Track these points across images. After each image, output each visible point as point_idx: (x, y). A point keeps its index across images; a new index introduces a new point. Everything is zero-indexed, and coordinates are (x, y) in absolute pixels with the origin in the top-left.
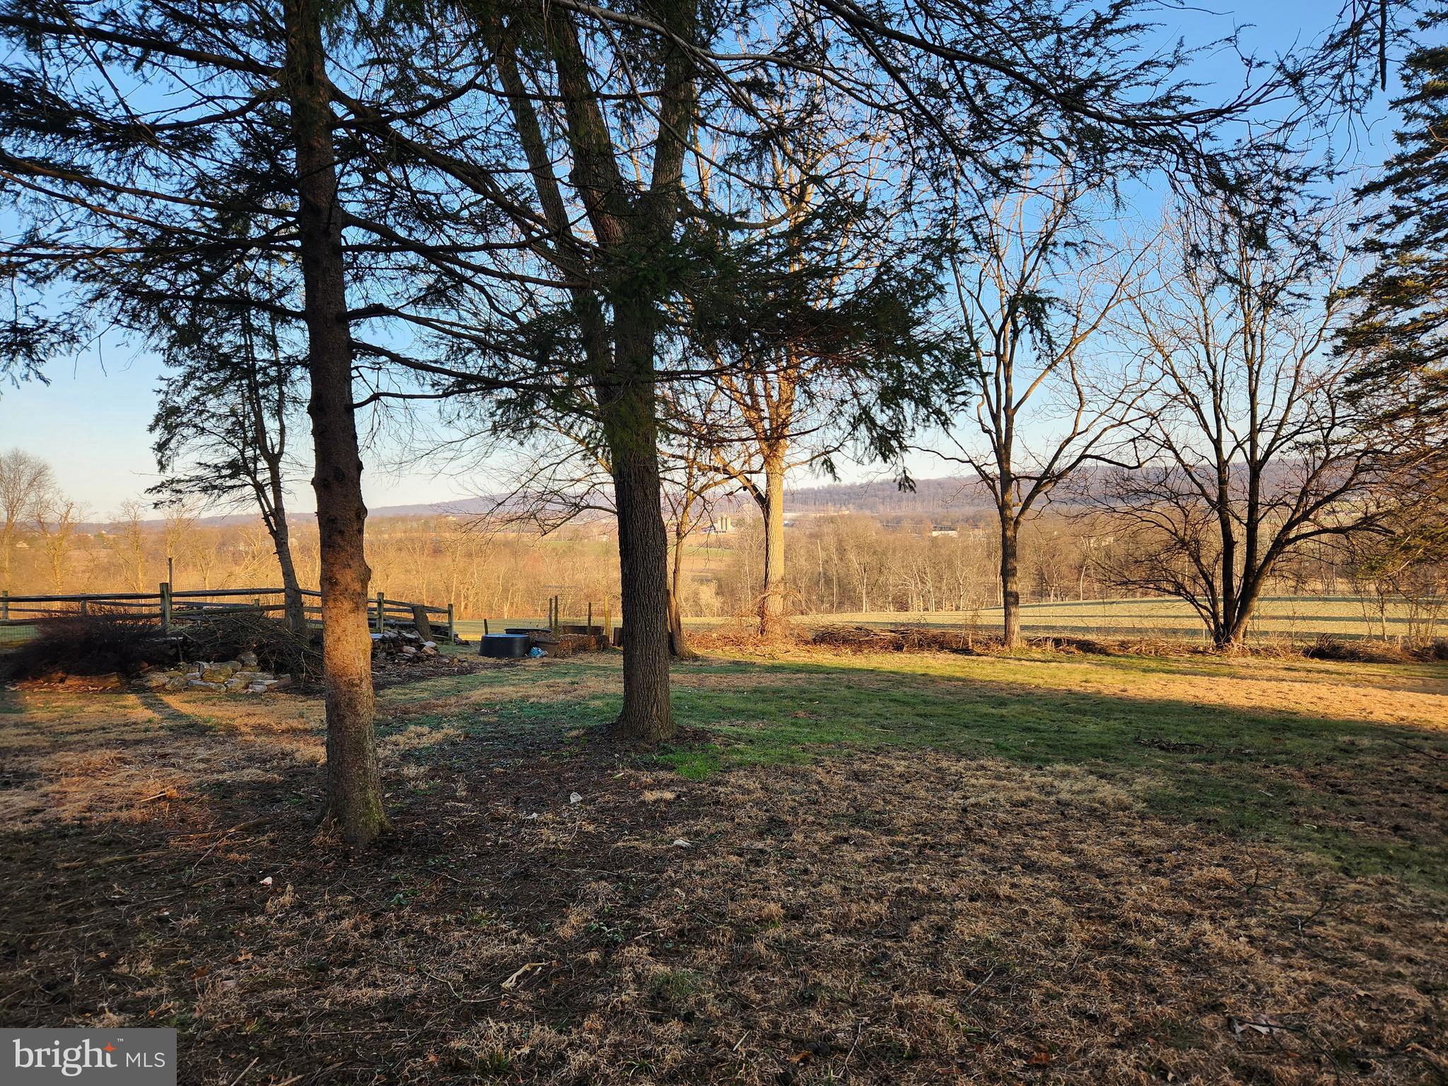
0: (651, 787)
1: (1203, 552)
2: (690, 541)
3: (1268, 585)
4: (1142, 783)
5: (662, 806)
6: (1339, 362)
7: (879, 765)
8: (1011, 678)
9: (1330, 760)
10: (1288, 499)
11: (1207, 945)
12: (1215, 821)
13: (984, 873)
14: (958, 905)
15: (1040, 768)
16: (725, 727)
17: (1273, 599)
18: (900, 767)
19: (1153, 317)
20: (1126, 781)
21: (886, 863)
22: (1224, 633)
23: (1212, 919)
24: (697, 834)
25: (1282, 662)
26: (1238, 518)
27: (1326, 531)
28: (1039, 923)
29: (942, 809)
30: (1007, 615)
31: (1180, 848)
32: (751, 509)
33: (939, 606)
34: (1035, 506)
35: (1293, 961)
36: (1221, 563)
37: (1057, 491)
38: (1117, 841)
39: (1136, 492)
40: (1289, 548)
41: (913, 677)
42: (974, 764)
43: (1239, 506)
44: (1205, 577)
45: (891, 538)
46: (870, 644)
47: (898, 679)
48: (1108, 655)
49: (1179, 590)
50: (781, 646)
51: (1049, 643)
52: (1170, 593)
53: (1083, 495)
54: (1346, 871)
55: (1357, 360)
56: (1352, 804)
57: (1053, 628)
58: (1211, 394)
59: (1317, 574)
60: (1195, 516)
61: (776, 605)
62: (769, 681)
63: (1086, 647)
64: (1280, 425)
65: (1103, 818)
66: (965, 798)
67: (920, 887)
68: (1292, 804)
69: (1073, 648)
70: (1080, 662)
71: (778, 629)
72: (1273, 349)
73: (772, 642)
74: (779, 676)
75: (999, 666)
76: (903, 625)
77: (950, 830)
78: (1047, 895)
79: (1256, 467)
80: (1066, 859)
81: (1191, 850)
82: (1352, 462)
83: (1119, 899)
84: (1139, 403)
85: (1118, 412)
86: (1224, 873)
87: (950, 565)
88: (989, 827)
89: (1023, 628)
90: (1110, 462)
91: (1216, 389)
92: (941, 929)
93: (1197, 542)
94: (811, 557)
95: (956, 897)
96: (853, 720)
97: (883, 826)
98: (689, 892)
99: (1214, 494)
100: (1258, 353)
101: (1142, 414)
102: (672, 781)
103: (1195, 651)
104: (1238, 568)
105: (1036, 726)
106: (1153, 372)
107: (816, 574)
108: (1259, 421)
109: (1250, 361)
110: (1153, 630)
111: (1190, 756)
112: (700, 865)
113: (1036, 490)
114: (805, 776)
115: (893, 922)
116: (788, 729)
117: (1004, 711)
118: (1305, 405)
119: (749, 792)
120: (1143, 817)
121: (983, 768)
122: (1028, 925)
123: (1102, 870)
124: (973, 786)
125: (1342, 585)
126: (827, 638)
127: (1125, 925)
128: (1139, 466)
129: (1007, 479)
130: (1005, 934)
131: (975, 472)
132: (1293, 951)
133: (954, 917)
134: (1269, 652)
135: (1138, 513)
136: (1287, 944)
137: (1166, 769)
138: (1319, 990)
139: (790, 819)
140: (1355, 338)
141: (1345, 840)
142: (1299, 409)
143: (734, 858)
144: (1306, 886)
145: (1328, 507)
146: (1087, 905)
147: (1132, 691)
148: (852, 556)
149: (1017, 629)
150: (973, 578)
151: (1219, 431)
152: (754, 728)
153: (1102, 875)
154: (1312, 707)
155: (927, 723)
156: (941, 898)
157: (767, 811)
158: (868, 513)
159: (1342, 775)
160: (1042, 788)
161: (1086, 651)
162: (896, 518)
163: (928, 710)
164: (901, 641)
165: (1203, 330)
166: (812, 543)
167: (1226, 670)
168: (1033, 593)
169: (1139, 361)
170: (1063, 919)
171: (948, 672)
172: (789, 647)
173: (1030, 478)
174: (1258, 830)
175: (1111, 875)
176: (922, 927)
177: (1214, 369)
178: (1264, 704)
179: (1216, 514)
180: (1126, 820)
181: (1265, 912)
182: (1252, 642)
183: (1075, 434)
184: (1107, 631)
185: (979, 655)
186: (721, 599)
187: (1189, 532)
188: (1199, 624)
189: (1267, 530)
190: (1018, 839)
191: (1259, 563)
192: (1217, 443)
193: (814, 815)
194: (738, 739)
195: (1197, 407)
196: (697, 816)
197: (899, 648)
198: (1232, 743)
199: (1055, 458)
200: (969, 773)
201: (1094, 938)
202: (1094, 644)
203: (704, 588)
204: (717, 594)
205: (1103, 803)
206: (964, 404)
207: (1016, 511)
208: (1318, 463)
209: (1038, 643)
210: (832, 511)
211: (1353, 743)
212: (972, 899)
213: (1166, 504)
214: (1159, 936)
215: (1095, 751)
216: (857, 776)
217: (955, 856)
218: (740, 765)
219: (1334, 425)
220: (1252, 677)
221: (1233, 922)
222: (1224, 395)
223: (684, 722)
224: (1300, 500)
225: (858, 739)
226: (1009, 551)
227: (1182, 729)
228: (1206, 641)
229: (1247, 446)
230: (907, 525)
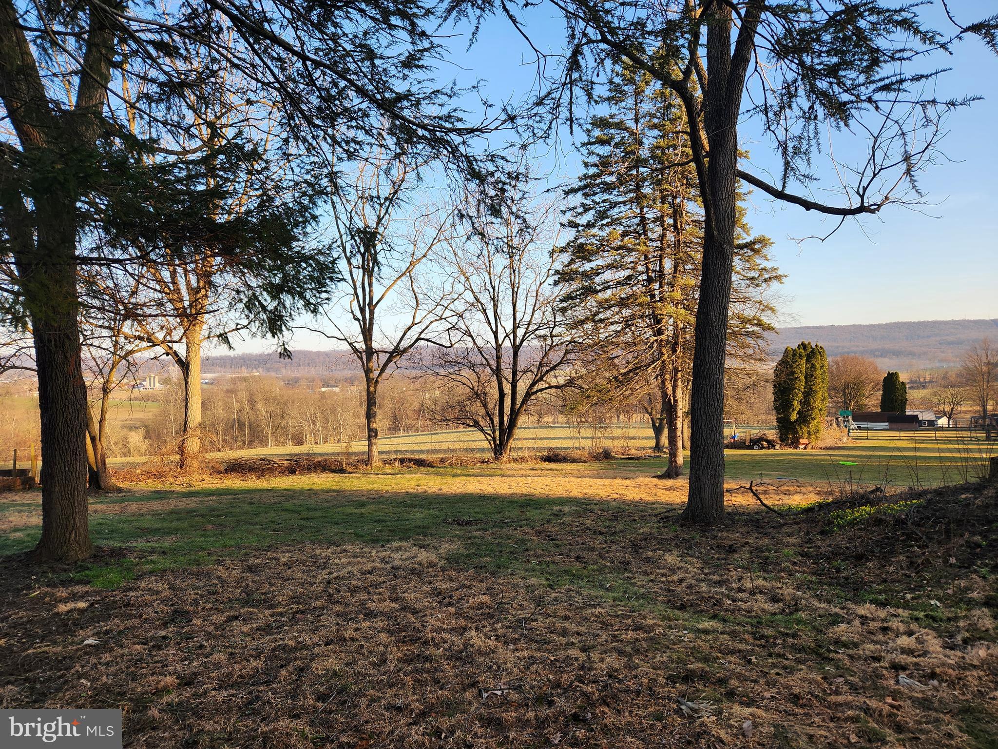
0: (65, 601)
1: (488, 401)
2: (116, 396)
3: (522, 420)
4: (445, 548)
5: (76, 615)
6: (557, 289)
7: (269, 559)
8: (370, 487)
9: (548, 521)
10: (532, 368)
11: (472, 646)
12: (485, 566)
13: (338, 624)
14: (317, 650)
15: (383, 546)
16: (141, 544)
17: (525, 428)
18: (284, 558)
19: (460, 253)
20: (435, 548)
21: (267, 629)
22: (499, 449)
23: (477, 629)
24: (107, 632)
25: (529, 465)
26: (507, 380)
27: (551, 387)
28: (371, 652)
29: (312, 584)
30: (370, 445)
31: (464, 586)
32: (175, 371)
33: (325, 440)
34: (388, 371)
35: (519, 646)
36: (497, 407)
37: (402, 361)
38: (426, 588)
39: (451, 362)
40: (533, 397)
41: (302, 492)
42: (339, 549)
43: (507, 373)
44: (489, 416)
45: (291, 392)
46: (271, 470)
47: (290, 494)
48: (433, 467)
49: (476, 424)
50: (198, 476)
51: (397, 462)
52: (471, 426)
53: (418, 364)
54: (551, 586)
55: (564, 289)
56: (557, 546)
57: (400, 452)
58: (492, 303)
59: (548, 412)
60: (483, 378)
61: (193, 445)
62: (183, 504)
63: (420, 463)
64: (529, 325)
65: (419, 574)
66: (330, 573)
67: (290, 642)
68: (527, 550)
69: (411, 465)
70: (416, 473)
71: (195, 463)
72: (525, 279)
73: (190, 474)
74: (194, 499)
75: (363, 479)
76: (296, 455)
77: (317, 598)
78: (378, 632)
79: (516, 349)
80: (394, 605)
81: (469, 587)
82: (563, 348)
83: (423, 626)
84: (452, 306)
85: (439, 310)
86: (486, 599)
87: (334, 411)
88: (345, 591)
89: (381, 453)
90: (435, 343)
91: (494, 300)
92: (302, 670)
93: (485, 394)
94: (228, 407)
95: (316, 645)
96: (252, 527)
97: (268, 603)
98: (93, 681)
99: (494, 364)
100: (517, 281)
101: (453, 313)
102: (87, 592)
103: (483, 462)
104: (507, 410)
105: (384, 518)
106: (460, 288)
107: (231, 420)
108: (517, 322)
109: (513, 285)
110: (460, 449)
111: (475, 527)
112: (106, 657)
113: (389, 360)
114: (208, 575)
115: (267, 672)
116: (197, 539)
117: (363, 510)
118: (541, 314)
119: (158, 592)
120: (444, 570)
121: (345, 551)
122: (363, 654)
123: (415, 609)
124: (337, 564)
125: (562, 419)
126: (237, 468)
127: (426, 643)
128: (451, 346)
129: (370, 352)
130: (347, 664)
131: (349, 347)
132: (519, 640)
133: (312, 659)
134: (523, 460)
135: (452, 376)
136: (516, 636)
137: (459, 537)
138: (532, 660)
139: (191, 608)
140: (564, 277)
141: (553, 567)
142: (538, 315)
143: (138, 647)
144: (530, 599)
145: (552, 373)
146: (403, 634)
147: (446, 490)
148: (261, 406)
149: (376, 453)
150: (350, 420)
151: (497, 326)
152: (167, 542)
153: (415, 612)
154: (542, 491)
155: (307, 524)
156: (305, 647)
157: (172, 605)
158: (273, 374)
159: (552, 529)
160: (383, 560)
161: (419, 466)
162: (295, 378)
163: (311, 514)
164: (295, 466)
165: (487, 264)
166: (228, 397)
167: (499, 472)
168: (390, 429)
169: (451, 280)
170: (386, 646)
171: (328, 486)
172: (204, 477)
173: (386, 352)
174: (507, 568)
175: (421, 611)
176: (288, 671)
177: (494, 288)
178: (518, 492)
179: (495, 378)
180: (433, 573)
181: (506, 618)
182: (514, 454)
183: (413, 324)
184: (433, 452)
185: (350, 473)
186: (147, 442)
187: (480, 388)
188: (486, 445)
189: (522, 386)
190: (364, 596)
191: (518, 407)
192: (496, 334)
193: (213, 602)
194: (153, 551)
195: (484, 311)
196: (107, 618)
197: (292, 472)
198: (498, 517)
199: (401, 339)
200: (335, 556)
201: (405, 655)
202: (425, 461)
203: (133, 434)
204: (145, 438)
205: (420, 564)
206: (328, 299)
207: (376, 374)
208: (548, 348)
209: (390, 462)
210: (245, 373)
211: (561, 511)
212: (327, 644)
213: (467, 370)
214: (446, 645)
215: (418, 530)
216: (250, 569)
217: (319, 616)
218: (152, 573)
219: (555, 326)
220: (513, 476)
221: (488, 629)
222: (499, 305)
223: (102, 543)
224: (539, 369)
225: (254, 541)
226: (371, 401)
227: (471, 511)
228: (489, 455)
229: (511, 336)
230: (303, 383)
